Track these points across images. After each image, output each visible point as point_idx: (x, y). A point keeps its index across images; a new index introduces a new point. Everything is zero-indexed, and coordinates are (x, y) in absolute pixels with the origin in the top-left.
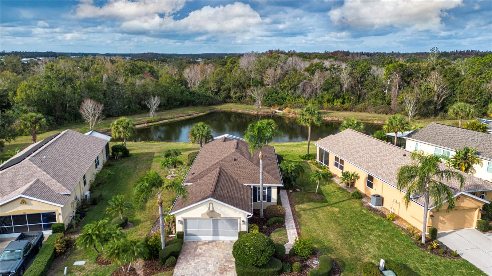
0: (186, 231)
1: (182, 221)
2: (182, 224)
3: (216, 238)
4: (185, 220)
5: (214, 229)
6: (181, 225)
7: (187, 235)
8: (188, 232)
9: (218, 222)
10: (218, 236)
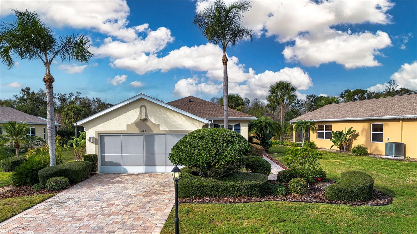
0: (103, 157)
1: (95, 138)
2: (96, 144)
3: (150, 168)
4: (102, 136)
5: (147, 152)
6: (93, 146)
7: (104, 163)
8: (107, 159)
9: (154, 140)
10: (154, 164)
